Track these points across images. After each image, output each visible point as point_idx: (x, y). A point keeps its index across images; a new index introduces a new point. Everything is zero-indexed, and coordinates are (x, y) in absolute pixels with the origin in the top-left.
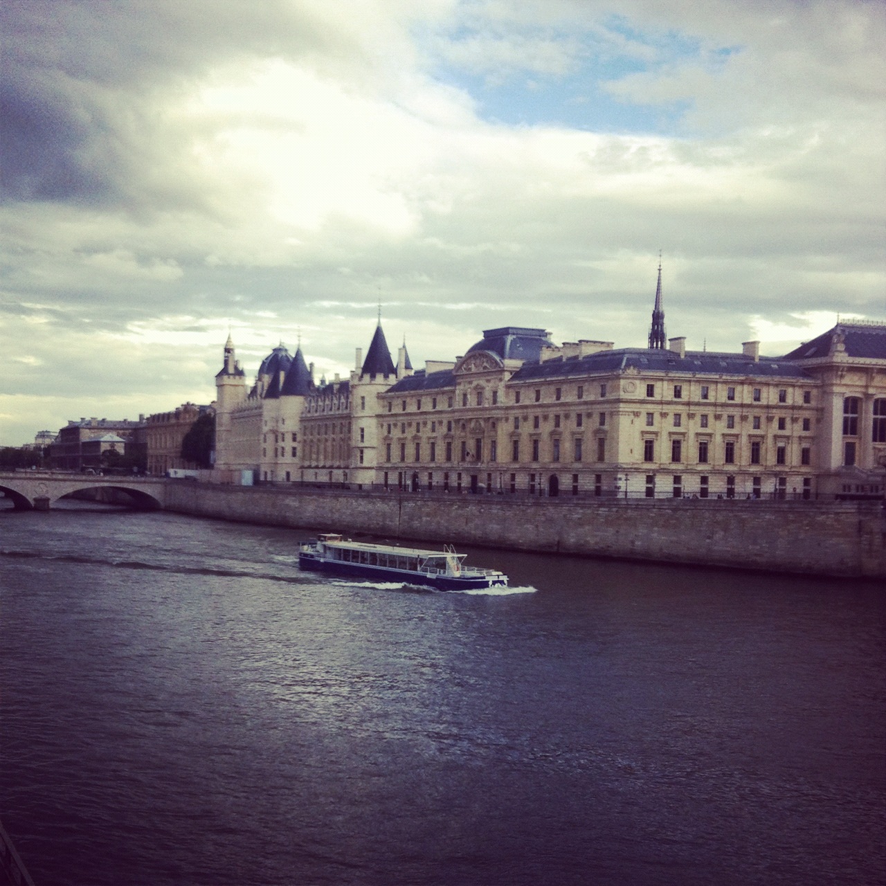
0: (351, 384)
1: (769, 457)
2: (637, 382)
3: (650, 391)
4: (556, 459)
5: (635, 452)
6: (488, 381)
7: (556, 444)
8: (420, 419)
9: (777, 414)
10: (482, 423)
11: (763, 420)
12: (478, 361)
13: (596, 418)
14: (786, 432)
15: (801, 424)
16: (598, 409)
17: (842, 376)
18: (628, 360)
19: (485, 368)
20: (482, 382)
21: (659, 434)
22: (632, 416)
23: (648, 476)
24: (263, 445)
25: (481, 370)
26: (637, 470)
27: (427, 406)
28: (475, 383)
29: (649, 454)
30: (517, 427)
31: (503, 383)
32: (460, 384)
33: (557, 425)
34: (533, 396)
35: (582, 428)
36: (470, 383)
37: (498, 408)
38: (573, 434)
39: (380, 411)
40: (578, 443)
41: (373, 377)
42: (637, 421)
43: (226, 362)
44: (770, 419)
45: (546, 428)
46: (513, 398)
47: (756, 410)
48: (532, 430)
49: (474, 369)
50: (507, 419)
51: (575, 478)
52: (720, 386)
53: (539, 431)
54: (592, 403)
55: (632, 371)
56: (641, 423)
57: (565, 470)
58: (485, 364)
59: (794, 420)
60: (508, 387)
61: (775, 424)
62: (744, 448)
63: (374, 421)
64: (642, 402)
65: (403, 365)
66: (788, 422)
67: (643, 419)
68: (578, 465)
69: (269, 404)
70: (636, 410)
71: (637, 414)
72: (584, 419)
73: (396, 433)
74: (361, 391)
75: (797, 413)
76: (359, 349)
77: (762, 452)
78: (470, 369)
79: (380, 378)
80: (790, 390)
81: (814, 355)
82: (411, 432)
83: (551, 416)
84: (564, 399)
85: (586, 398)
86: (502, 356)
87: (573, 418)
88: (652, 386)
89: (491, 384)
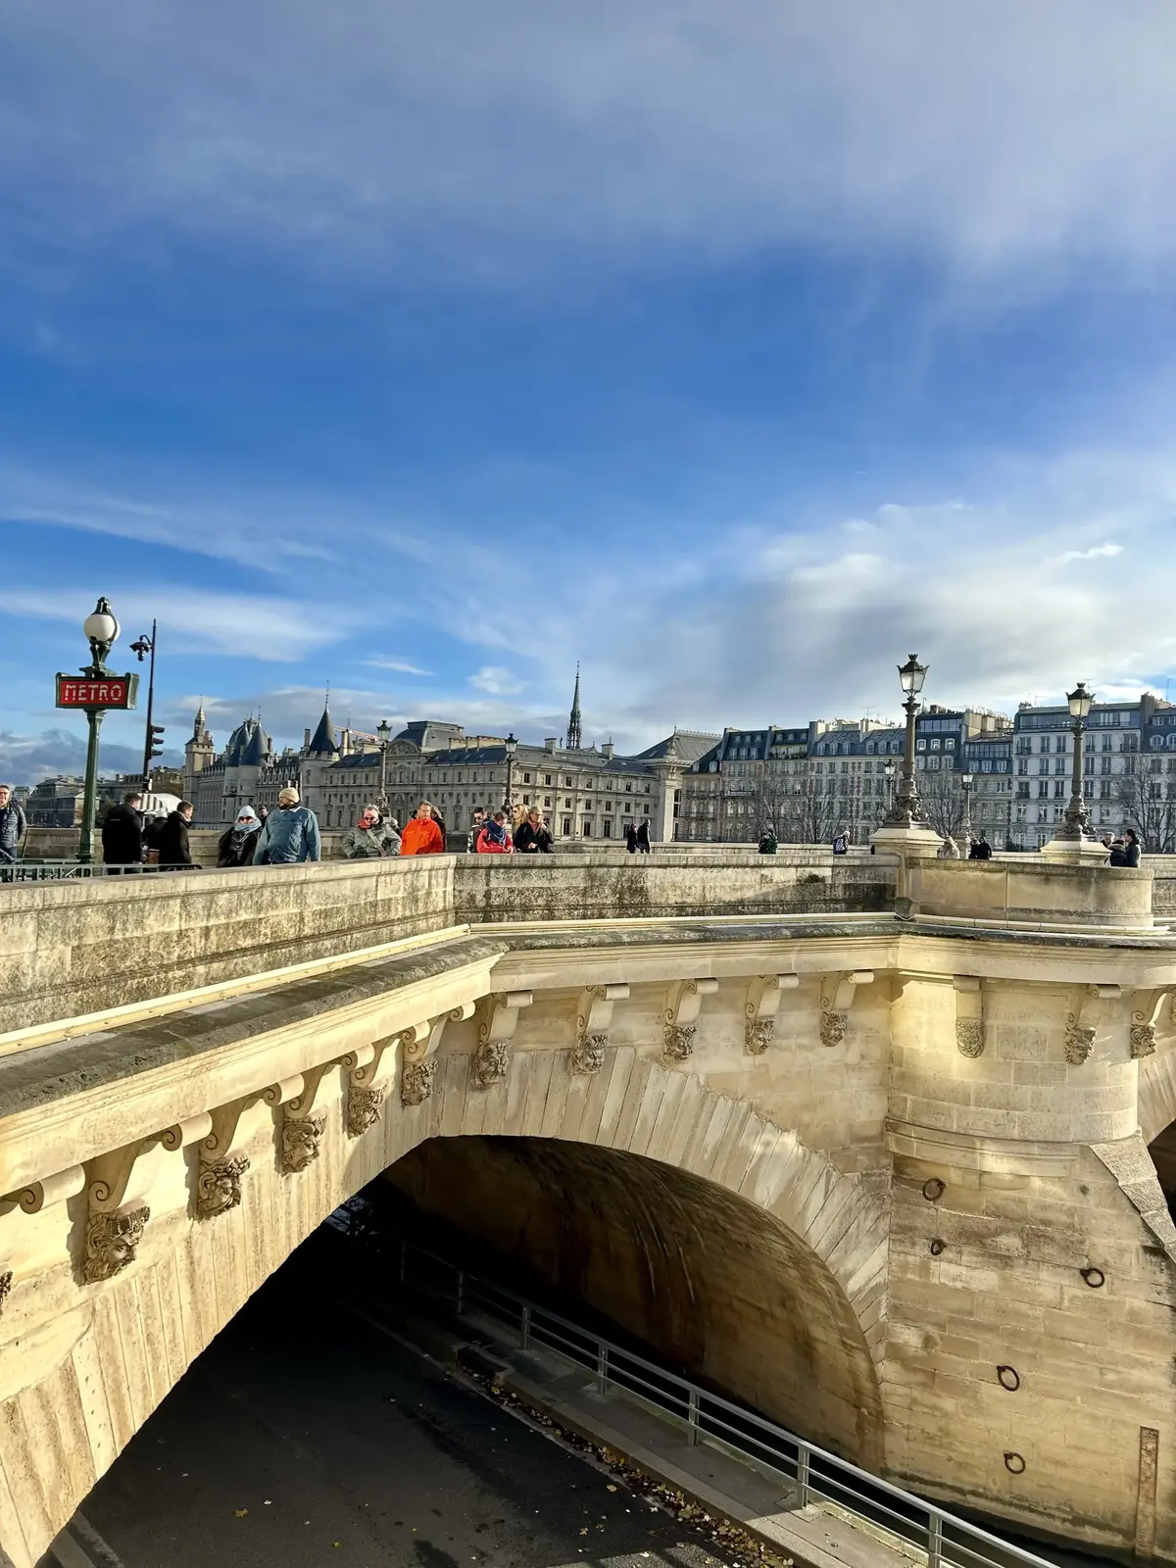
0: (300, 758)
1: (617, 832)
6: (409, 763)
7: (457, 816)
8: (355, 791)
9: (625, 800)
10: (403, 796)
11: (613, 805)
12: (401, 747)
13: (486, 797)
14: (631, 814)
15: (642, 808)
16: (487, 790)
17: (672, 773)
19: (406, 752)
20: (405, 764)
24: (223, 808)
25: (403, 754)
27: (361, 780)
28: (398, 765)
31: (420, 766)
32: (385, 764)
33: (458, 801)
34: (442, 777)
36: (396, 764)
39: (323, 783)
41: (319, 754)
43: (196, 733)
44: (618, 804)
46: (427, 777)
47: (608, 796)
49: (398, 755)
50: (422, 795)
52: (580, 777)
54: (484, 785)
58: (406, 749)
59: (637, 805)
60: (423, 769)
61: (623, 807)
62: (598, 825)
63: (316, 790)
64: (520, 786)
65: (346, 746)
66: (632, 806)
69: (229, 770)
70: (515, 793)
72: (478, 797)
73: (335, 802)
74: (306, 766)
75: (639, 799)
76: (308, 731)
77: (612, 829)
78: (395, 753)
79: (324, 756)
80: (634, 782)
81: (653, 757)
82: (347, 801)
83: (455, 793)
84: (464, 781)
85: (480, 780)
86: (420, 744)
87: (470, 796)
88: (528, 775)
89: (411, 766)
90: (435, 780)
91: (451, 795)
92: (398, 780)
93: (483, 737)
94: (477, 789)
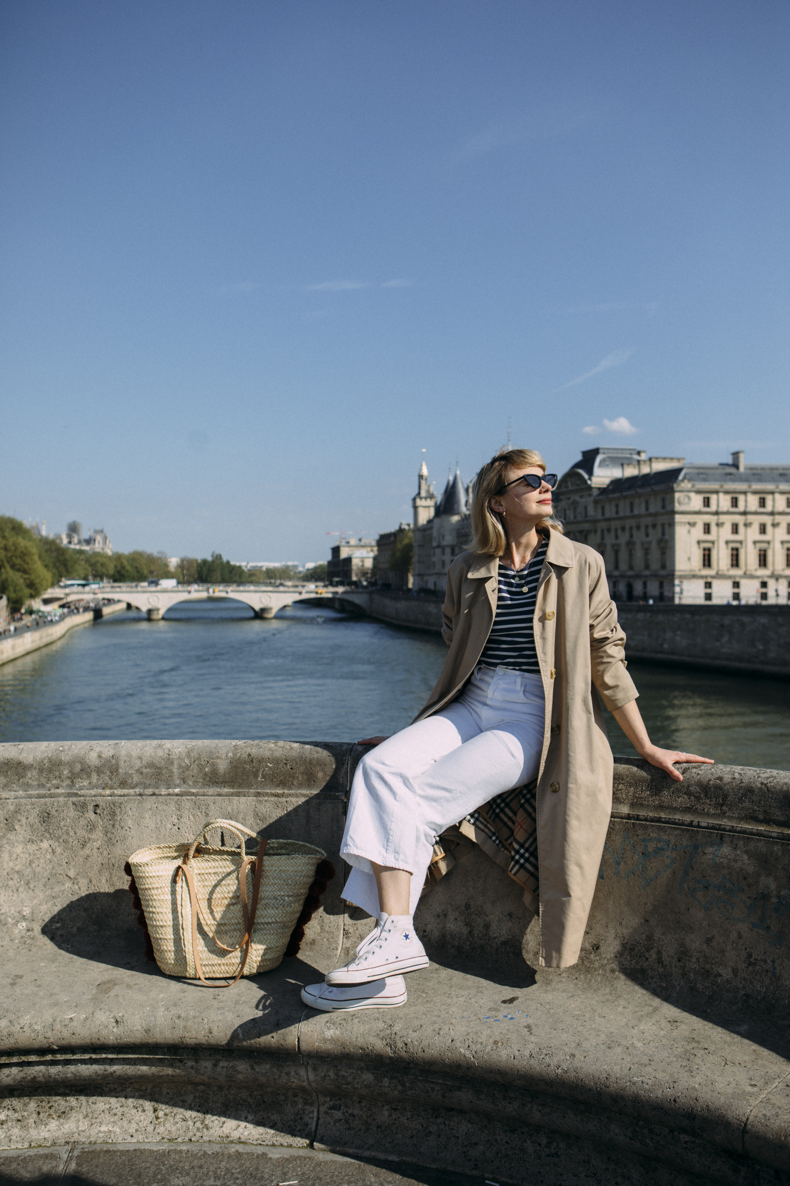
2: (693, 495)
3: (707, 502)
4: (631, 568)
5: (693, 559)
6: (581, 497)
7: (631, 553)
12: (573, 479)
13: (659, 529)
16: (660, 520)
18: (686, 475)
19: (578, 485)
20: (577, 498)
21: (716, 544)
22: (688, 527)
23: (706, 583)
25: (575, 487)
26: (694, 577)
28: (572, 499)
29: (707, 561)
30: (603, 538)
31: (592, 499)
32: (561, 500)
33: (631, 536)
34: (614, 509)
35: (649, 539)
36: (569, 499)
37: (587, 521)
38: (643, 544)
40: (647, 551)
42: (694, 530)
43: (420, 487)
45: (624, 538)
46: (600, 511)
48: (614, 541)
50: (596, 532)
51: (645, 585)
52: (778, 495)
53: (618, 542)
54: (656, 515)
55: (686, 485)
56: (698, 532)
57: (638, 576)
58: (578, 482)
60: (596, 502)
64: (698, 513)
67: (700, 528)
68: (647, 573)
70: (692, 521)
71: (692, 525)
72: (651, 531)
78: (567, 487)
83: (627, 527)
84: (636, 512)
85: (652, 510)
86: (590, 473)
87: (643, 529)
88: (708, 498)
89: (583, 500)
90: (608, 515)
91: (623, 529)
92: (572, 517)
93: (657, 458)
94: (649, 520)
